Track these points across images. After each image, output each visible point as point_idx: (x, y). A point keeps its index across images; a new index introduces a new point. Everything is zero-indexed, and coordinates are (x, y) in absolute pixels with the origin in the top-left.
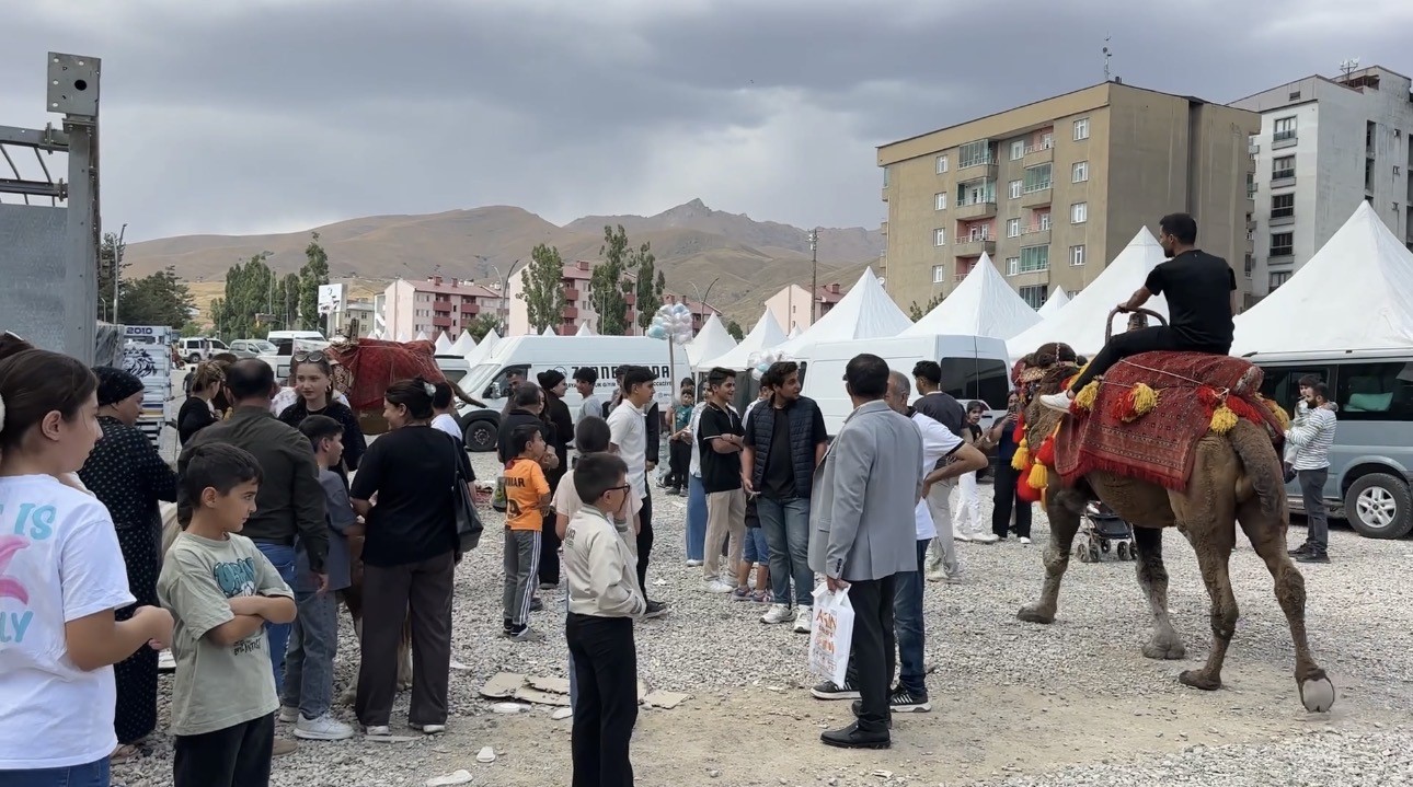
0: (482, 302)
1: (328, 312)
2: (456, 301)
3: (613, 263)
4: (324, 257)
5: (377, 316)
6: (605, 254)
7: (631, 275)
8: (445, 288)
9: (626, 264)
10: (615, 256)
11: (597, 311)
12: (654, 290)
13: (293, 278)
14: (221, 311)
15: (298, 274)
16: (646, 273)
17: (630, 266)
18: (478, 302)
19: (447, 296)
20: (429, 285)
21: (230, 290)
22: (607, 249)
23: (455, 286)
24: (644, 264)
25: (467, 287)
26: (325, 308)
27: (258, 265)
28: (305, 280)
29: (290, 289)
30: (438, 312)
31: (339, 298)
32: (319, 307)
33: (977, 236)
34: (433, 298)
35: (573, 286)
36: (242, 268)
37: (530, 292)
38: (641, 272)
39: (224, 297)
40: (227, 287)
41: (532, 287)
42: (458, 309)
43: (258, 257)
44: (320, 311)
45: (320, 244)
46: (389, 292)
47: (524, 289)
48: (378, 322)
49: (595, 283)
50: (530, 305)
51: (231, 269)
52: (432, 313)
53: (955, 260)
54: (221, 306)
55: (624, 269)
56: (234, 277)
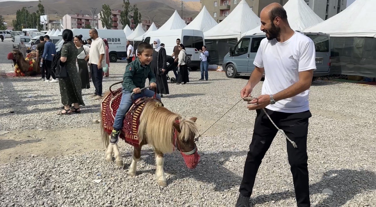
0: (91, 21)
1: (43, 24)
2: (83, 21)
3: (126, 10)
4: (43, 7)
5: (61, 25)
6: (124, 7)
7: (131, 14)
8: (80, 17)
9: (130, 10)
10: (127, 8)
11: (123, 24)
12: (138, 18)
13: (34, 13)
14: (15, 23)
15: (36, 12)
16: (136, 13)
17: (131, 11)
18: (90, 21)
19: (81, 19)
20: (76, 16)
21: (17, 17)
22: (124, 6)
23: (83, 16)
24: (135, 10)
25: (87, 16)
26: (42, 22)
27: (24, 10)
28: (38, 14)
29: (34, 17)
30: (78, 24)
31: (46, 19)
32: (41, 22)
33: (225, 4)
34: (77, 20)
35: (116, 17)
36: (21, 11)
37: (102, 18)
38: (135, 13)
39: (16, 19)
40: (17, 16)
41: (103, 17)
42: (84, 23)
43: (24, 8)
44: (41, 23)
45: (42, 4)
46: (64, 18)
47: (101, 17)
48: (62, 27)
49: (121, 16)
50: (102, 22)
51: (18, 11)
52: (77, 24)
53: (220, 10)
54: (16, 22)
55: (129, 12)
56: (19, 13)
